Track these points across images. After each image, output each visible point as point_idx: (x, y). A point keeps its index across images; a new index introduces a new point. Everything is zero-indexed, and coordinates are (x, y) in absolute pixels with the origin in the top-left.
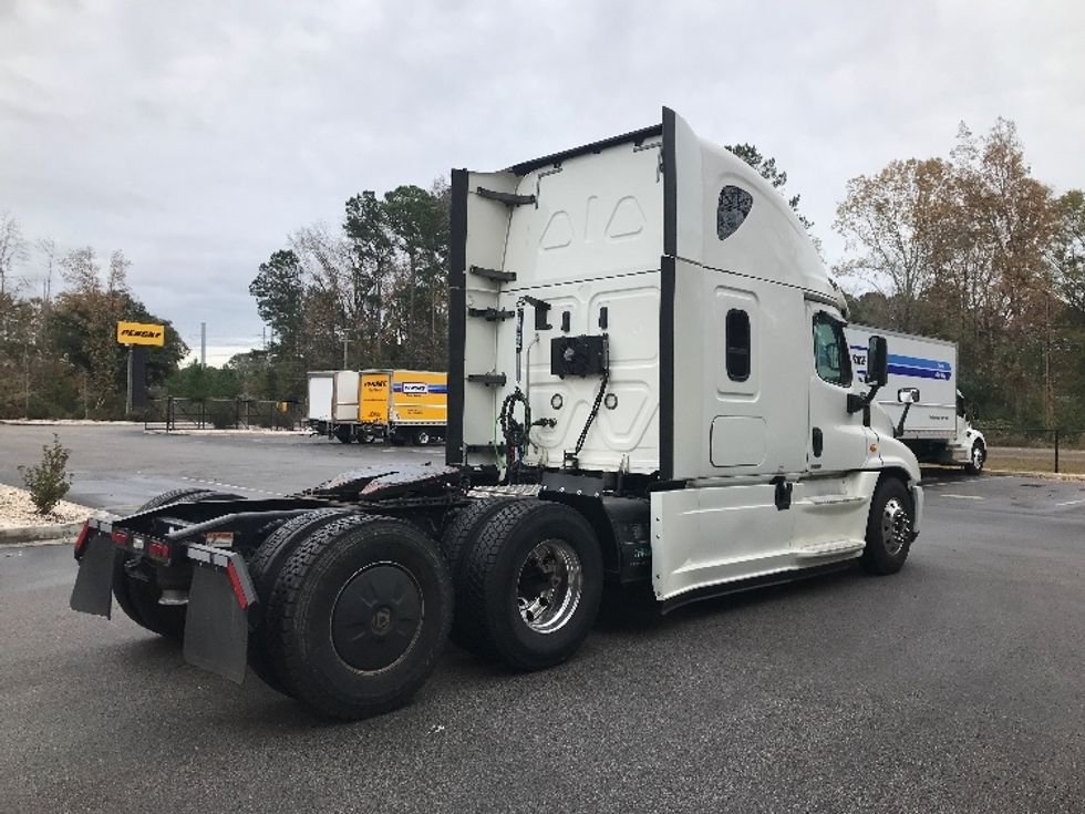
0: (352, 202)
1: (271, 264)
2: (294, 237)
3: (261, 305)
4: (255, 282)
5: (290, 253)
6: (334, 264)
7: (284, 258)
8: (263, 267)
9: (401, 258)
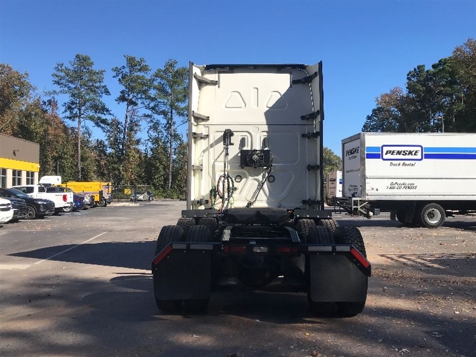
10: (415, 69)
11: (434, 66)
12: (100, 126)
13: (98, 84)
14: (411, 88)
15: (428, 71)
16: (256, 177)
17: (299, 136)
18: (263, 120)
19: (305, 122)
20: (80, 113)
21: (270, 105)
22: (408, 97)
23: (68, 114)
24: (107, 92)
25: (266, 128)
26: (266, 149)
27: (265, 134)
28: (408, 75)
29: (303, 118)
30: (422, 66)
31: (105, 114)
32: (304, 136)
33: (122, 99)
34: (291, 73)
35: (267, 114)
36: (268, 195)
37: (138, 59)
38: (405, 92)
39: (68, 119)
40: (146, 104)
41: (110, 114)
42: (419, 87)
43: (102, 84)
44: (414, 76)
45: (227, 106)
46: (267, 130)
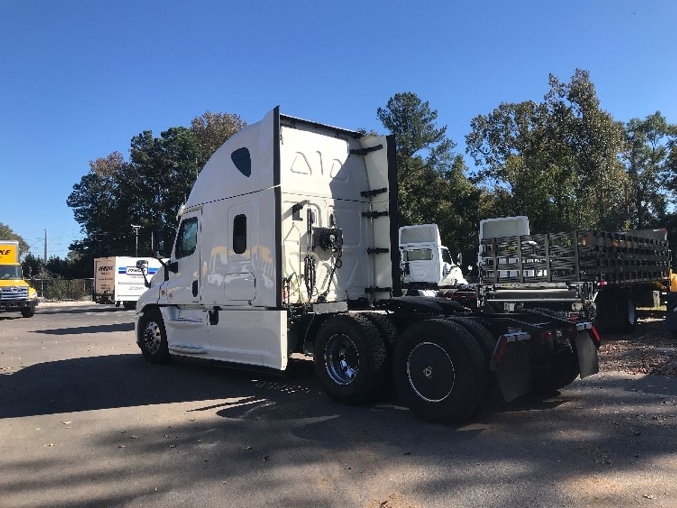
10: (140, 135)
11: (163, 135)
14: (136, 157)
15: (156, 140)
16: (325, 262)
17: (360, 215)
18: (329, 193)
19: (363, 199)
21: (334, 175)
22: (131, 166)
25: (332, 202)
26: (333, 227)
27: (331, 209)
28: (132, 141)
29: (363, 194)
30: (148, 132)
32: (364, 215)
34: (347, 140)
35: (331, 185)
36: (336, 282)
38: (127, 159)
42: (145, 157)
44: (138, 142)
45: (293, 170)
46: (333, 204)
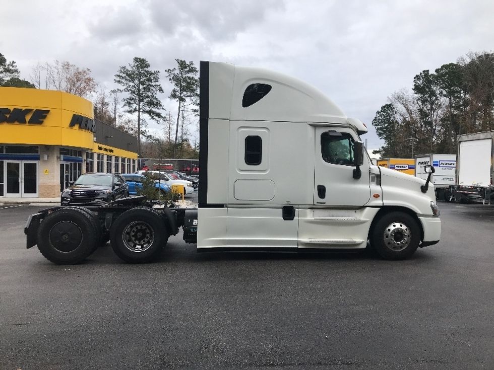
0: (417, 77)
1: (381, 111)
2: (390, 97)
3: (378, 129)
4: (375, 120)
5: (390, 105)
6: (411, 108)
7: (388, 108)
8: (378, 112)
9: (444, 101)
10: (421, 74)
11: (437, 71)
12: (155, 119)
13: (153, 84)
14: (417, 89)
15: (431, 75)
20: (139, 107)
23: (127, 108)
24: (161, 90)
28: (415, 78)
30: (427, 71)
31: (158, 109)
33: (174, 96)
37: (188, 63)
39: (128, 113)
40: (194, 100)
41: (163, 109)
43: (157, 83)
44: (419, 79)
